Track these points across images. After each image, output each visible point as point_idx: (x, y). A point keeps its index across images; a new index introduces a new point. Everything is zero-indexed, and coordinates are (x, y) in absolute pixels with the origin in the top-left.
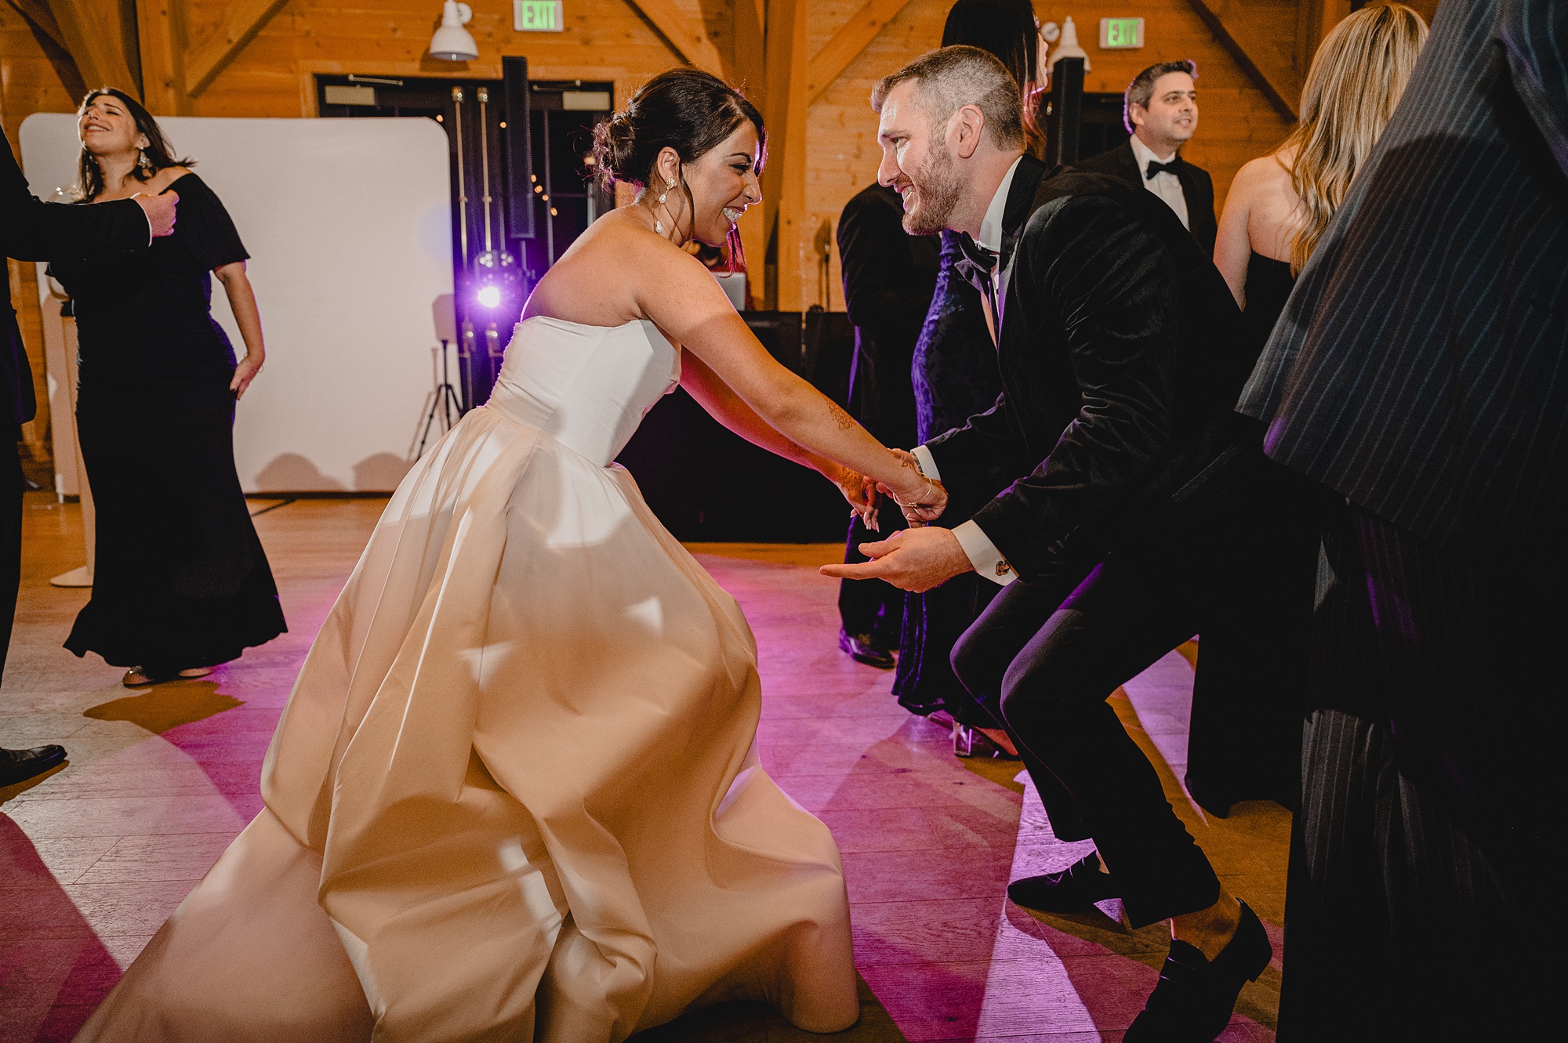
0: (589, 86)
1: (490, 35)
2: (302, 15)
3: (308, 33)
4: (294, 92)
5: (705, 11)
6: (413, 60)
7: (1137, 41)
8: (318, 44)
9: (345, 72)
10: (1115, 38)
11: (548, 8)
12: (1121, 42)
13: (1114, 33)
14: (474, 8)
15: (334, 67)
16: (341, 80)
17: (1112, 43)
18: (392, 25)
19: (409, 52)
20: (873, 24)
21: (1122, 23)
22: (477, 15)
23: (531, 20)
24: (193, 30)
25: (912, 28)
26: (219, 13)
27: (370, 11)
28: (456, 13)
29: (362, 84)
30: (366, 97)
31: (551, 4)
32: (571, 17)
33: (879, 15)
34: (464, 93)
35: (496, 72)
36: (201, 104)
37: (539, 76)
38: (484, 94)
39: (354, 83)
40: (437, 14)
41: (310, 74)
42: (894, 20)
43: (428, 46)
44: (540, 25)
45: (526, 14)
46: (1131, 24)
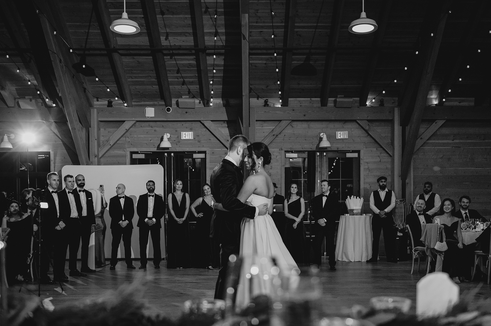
0: (200, 152)
1: (175, 141)
2: (128, 137)
3: (129, 141)
4: (125, 156)
6: (155, 147)
7: (346, 137)
8: (131, 144)
9: (138, 151)
10: (340, 136)
11: (189, 134)
12: (342, 137)
14: (171, 134)
15: (135, 150)
16: (137, 153)
17: (339, 138)
18: (150, 139)
19: (154, 145)
20: (274, 135)
21: (342, 132)
22: (171, 136)
23: (185, 137)
24: (101, 142)
25: (285, 135)
26: (108, 138)
27: (145, 136)
28: (166, 136)
29: (142, 153)
30: (142, 156)
31: (190, 133)
32: (196, 136)
33: (275, 133)
34: (168, 155)
35: (176, 149)
36: (102, 160)
37: (187, 150)
38: (172, 154)
39: (140, 153)
40: (161, 136)
41: (129, 152)
42: (280, 134)
43: (159, 145)
44: (187, 138)
45: (184, 135)
46: (344, 133)
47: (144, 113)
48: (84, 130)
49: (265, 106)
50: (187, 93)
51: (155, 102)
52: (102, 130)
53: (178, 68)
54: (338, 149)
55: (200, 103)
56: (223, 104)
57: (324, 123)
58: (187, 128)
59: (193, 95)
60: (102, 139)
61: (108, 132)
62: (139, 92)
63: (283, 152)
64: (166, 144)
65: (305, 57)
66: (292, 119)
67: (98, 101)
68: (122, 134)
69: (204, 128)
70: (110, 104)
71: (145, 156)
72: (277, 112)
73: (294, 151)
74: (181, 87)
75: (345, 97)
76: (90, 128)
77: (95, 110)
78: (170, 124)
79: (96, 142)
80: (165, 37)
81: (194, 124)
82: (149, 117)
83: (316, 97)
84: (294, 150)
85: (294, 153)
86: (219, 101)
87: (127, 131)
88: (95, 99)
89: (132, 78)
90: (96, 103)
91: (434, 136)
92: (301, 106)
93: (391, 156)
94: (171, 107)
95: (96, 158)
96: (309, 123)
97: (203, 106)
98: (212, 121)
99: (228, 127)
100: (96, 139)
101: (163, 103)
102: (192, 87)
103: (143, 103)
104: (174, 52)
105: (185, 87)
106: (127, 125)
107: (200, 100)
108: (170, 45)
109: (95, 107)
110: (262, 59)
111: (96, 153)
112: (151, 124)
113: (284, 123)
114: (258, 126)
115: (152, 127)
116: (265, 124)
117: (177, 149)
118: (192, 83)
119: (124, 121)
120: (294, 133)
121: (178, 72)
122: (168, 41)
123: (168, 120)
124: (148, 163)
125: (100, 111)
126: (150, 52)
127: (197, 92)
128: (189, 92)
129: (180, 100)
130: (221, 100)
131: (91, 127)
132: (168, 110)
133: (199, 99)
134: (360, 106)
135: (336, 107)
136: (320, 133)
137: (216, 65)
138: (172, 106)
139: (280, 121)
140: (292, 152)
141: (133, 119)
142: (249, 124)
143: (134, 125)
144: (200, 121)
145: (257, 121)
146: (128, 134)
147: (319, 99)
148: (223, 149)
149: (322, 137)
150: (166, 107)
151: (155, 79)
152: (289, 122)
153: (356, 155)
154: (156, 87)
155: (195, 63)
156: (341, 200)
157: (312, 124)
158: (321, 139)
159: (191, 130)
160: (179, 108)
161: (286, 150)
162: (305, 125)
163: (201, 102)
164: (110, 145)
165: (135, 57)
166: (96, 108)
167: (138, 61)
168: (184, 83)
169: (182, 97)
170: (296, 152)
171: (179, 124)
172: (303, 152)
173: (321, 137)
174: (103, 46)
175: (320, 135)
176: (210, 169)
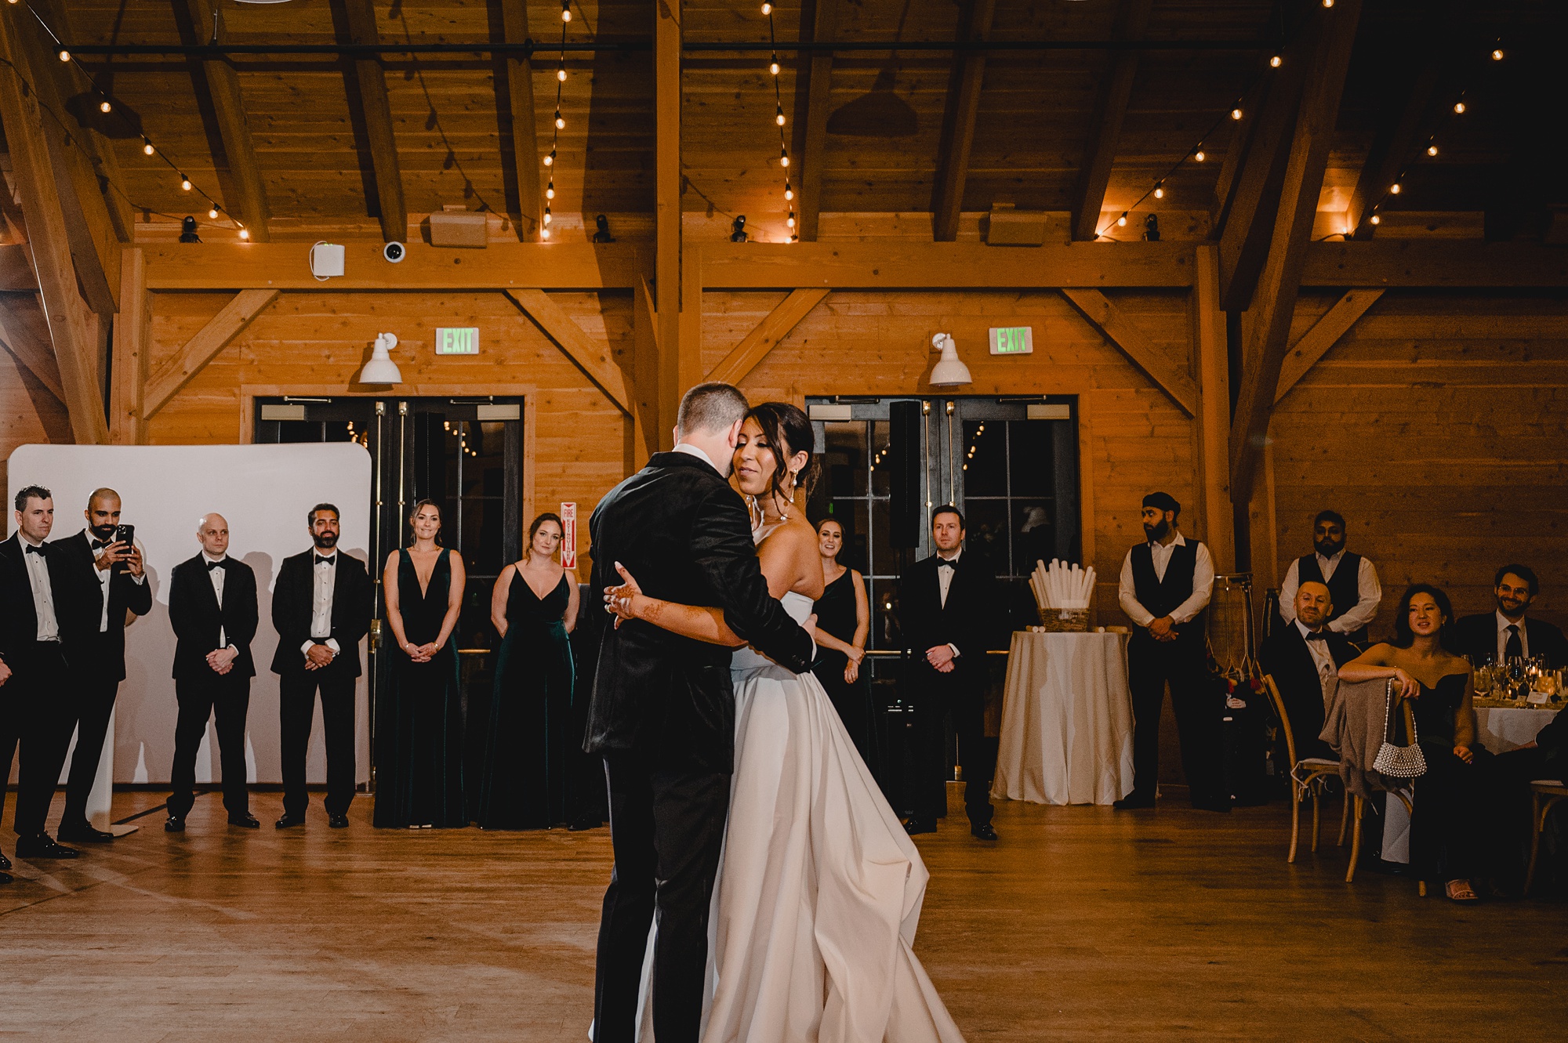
0: (500, 400)
1: (413, 359)
2: (249, 347)
3: (253, 361)
4: (235, 412)
5: (610, 332)
6: (342, 382)
7: (1026, 347)
8: (260, 371)
9: (282, 394)
10: (1005, 345)
11: (466, 335)
12: (1011, 348)
13: (1004, 340)
14: (399, 337)
15: (272, 390)
16: (278, 401)
17: (1001, 350)
18: (327, 352)
19: (339, 375)
20: (767, 340)
21: (1009, 331)
22: (401, 342)
23: (450, 345)
24: (153, 362)
25: (806, 341)
26: (178, 348)
27: (307, 342)
28: (384, 343)
29: (295, 403)
30: (297, 413)
31: (469, 331)
32: (487, 341)
33: (773, 332)
34: (387, 408)
35: (417, 392)
36: (153, 425)
37: (456, 394)
38: (403, 407)
39: (288, 403)
40: (366, 342)
41: (251, 397)
42: (789, 335)
43: (358, 374)
44: (458, 349)
45: (446, 340)
46: (1019, 332)
47: (307, 261)
48: (95, 322)
49: (734, 238)
50: (462, 194)
51: (349, 226)
52: (157, 319)
53: (433, 110)
54: (996, 389)
55: (505, 228)
56: (586, 231)
57: (944, 298)
58: (457, 314)
59: (483, 202)
60: (156, 351)
61: (180, 328)
62: (293, 191)
64: (381, 370)
65: (876, 72)
66: (831, 286)
67: (147, 220)
68: (227, 336)
69: (519, 315)
70: (189, 233)
71: (308, 412)
72: (778, 260)
73: (841, 397)
74: (441, 173)
75: (1021, 208)
76: (115, 316)
77: (138, 252)
78: (398, 301)
79: (135, 363)
80: (389, 8)
81: (482, 302)
82: (326, 277)
83: (915, 210)
84: (841, 394)
85: (841, 403)
86: (575, 222)
87: (247, 324)
88: (139, 216)
89: (270, 143)
90: (140, 227)
91: (1344, 341)
92: (862, 239)
93: (1188, 415)
94: (404, 241)
95: (133, 420)
96: (890, 298)
97: (517, 239)
98: (546, 290)
99: (602, 311)
100: (137, 351)
101: (375, 227)
102: (476, 174)
103: (304, 228)
104: (422, 57)
105: (454, 172)
106: (245, 306)
107: (505, 219)
108: (407, 36)
109: (137, 240)
110: (724, 81)
111: (134, 402)
112: (333, 300)
113: (800, 301)
114: (709, 311)
115: (334, 312)
116: (736, 302)
117: (420, 386)
118: (477, 161)
119: (237, 291)
120: (838, 334)
121: (432, 122)
122: (398, 22)
123: (393, 286)
124: (317, 439)
125: (152, 254)
126: (332, 57)
127: (497, 191)
128: (469, 192)
129: (435, 219)
130: (581, 218)
131: (118, 312)
132: (394, 252)
133: (502, 215)
134: (1074, 239)
135: (988, 244)
136: (931, 335)
137: (564, 101)
138: (408, 240)
139: (791, 290)
140: (832, 400)
141: (270, 282)
142: (681, 303)
143: (271, 304)
144: (504, 292)
145: (705, 290)
146: (249, 336)
147: (927, 215)
148: (581, 390)
149: (940, 346)
150: (387, 241)
151: (351, 147)
152: (822, 293)
153: (1062, 412)
154: (356, 175)
155: (493, 93)
156: (1011, 574)
157: (905, 305)
158: (936, 355)
159: (471, 321)
160: (432, 245)
161: (810, 393)
162: (876, 306)
163: (510, 225)
164: (185, 373)
165: (283, 74)
166: (138, 245)
167: (293, 88)
168: (450, 162)
169: (444, 207)
170: (846, 399)
171: (431, 302)
172: (873, 399)
173: (934, 348)
174: (176, 39)
175: (931, 341)
176: (539, 458)
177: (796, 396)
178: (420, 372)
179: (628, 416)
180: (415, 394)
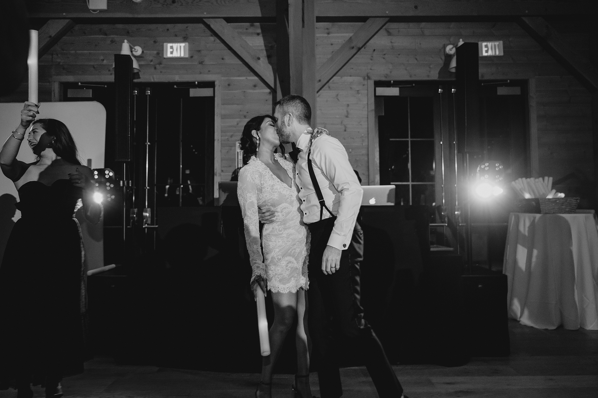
0: (202, 85)
1: (151, 61)
3: (59, 63)
7: (499, 52)
8: (64, 68)
10: (487, 51)
11: (180, 47)
12: (490, 53)
13: (486, 49)
16: (75, 86)
17: (485, 54)
18: (102, 58)
20: (353, 48)
21: (490, 44)
22: (145, 51)
23: (172, 53)
25: (374, 50)
27: (91, 52)
31: (183, 45)
32: (194, 51)
33: (356, 44)
34: (139, 91)
35: (154, 79)
37: (176, 81)
42: (364, 46)
44: (176, 54)
45: (169, 50)
46: (495, 45)
47: (86, 1)
58: (175, 35)
63: (371, 83)
66: (388, 15)
69: (212, 36)
72: (359, 1)
78: (143, 27)
81: (191, 27)
82: (97, 11)
84: (393, 81)
85: (393, 87)
96: (422, 25)
98: (225, 19)
106: (51, 29)
112: (105, 28)
113: (373, 25)
114: (320, 33)
115: (106, 35)
116: (335, 27)
117: (155, 77)
119: (47, 20)
120: (392, 46)
136: (444, 47)
139: (367, 19)
140: (388, 84)
141: (66, 14)
142: (303, 21)
145: (318, 18)
146: (57, 48)
148: (248, 78)
149: (450, 53)
152: (381, 22)
157: (430, 29)
158: (448, 58)
159: (183, 39)
161: (377, 79)
162: (414, 29)
170: (397, 83)
171: (161, 28)
173: (447, 54)
175: (445, 50)
176: (224, 117)
177: (369, 81)
178: (155, 68)
179: (274, 91)
180: (152, 80)
